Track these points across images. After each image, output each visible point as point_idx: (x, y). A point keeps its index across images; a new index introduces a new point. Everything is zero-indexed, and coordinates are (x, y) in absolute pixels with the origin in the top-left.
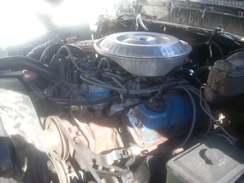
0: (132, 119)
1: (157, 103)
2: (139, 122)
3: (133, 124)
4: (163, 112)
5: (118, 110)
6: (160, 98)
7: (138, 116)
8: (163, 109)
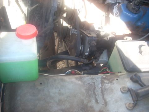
0: (115, 10)
1: (134, 6)
2: (118, 14)
3: (114, 14)
4: (136, 14)
5: (110, 2)
6: (137, 4)
7: (119, 9)
8: (136, 12)
